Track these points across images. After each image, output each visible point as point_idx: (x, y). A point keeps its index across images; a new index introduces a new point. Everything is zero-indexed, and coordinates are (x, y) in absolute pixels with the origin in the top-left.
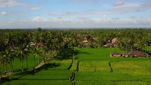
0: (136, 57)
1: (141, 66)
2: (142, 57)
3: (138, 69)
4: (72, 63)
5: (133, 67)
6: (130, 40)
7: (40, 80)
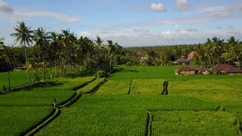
0: (224, 74)
1: (231, 86)
2: (235, 73)
3: (223, 91)
4: (90, 82)
5: (213, 89)
6: (215, 47)
7: (10, 106)
